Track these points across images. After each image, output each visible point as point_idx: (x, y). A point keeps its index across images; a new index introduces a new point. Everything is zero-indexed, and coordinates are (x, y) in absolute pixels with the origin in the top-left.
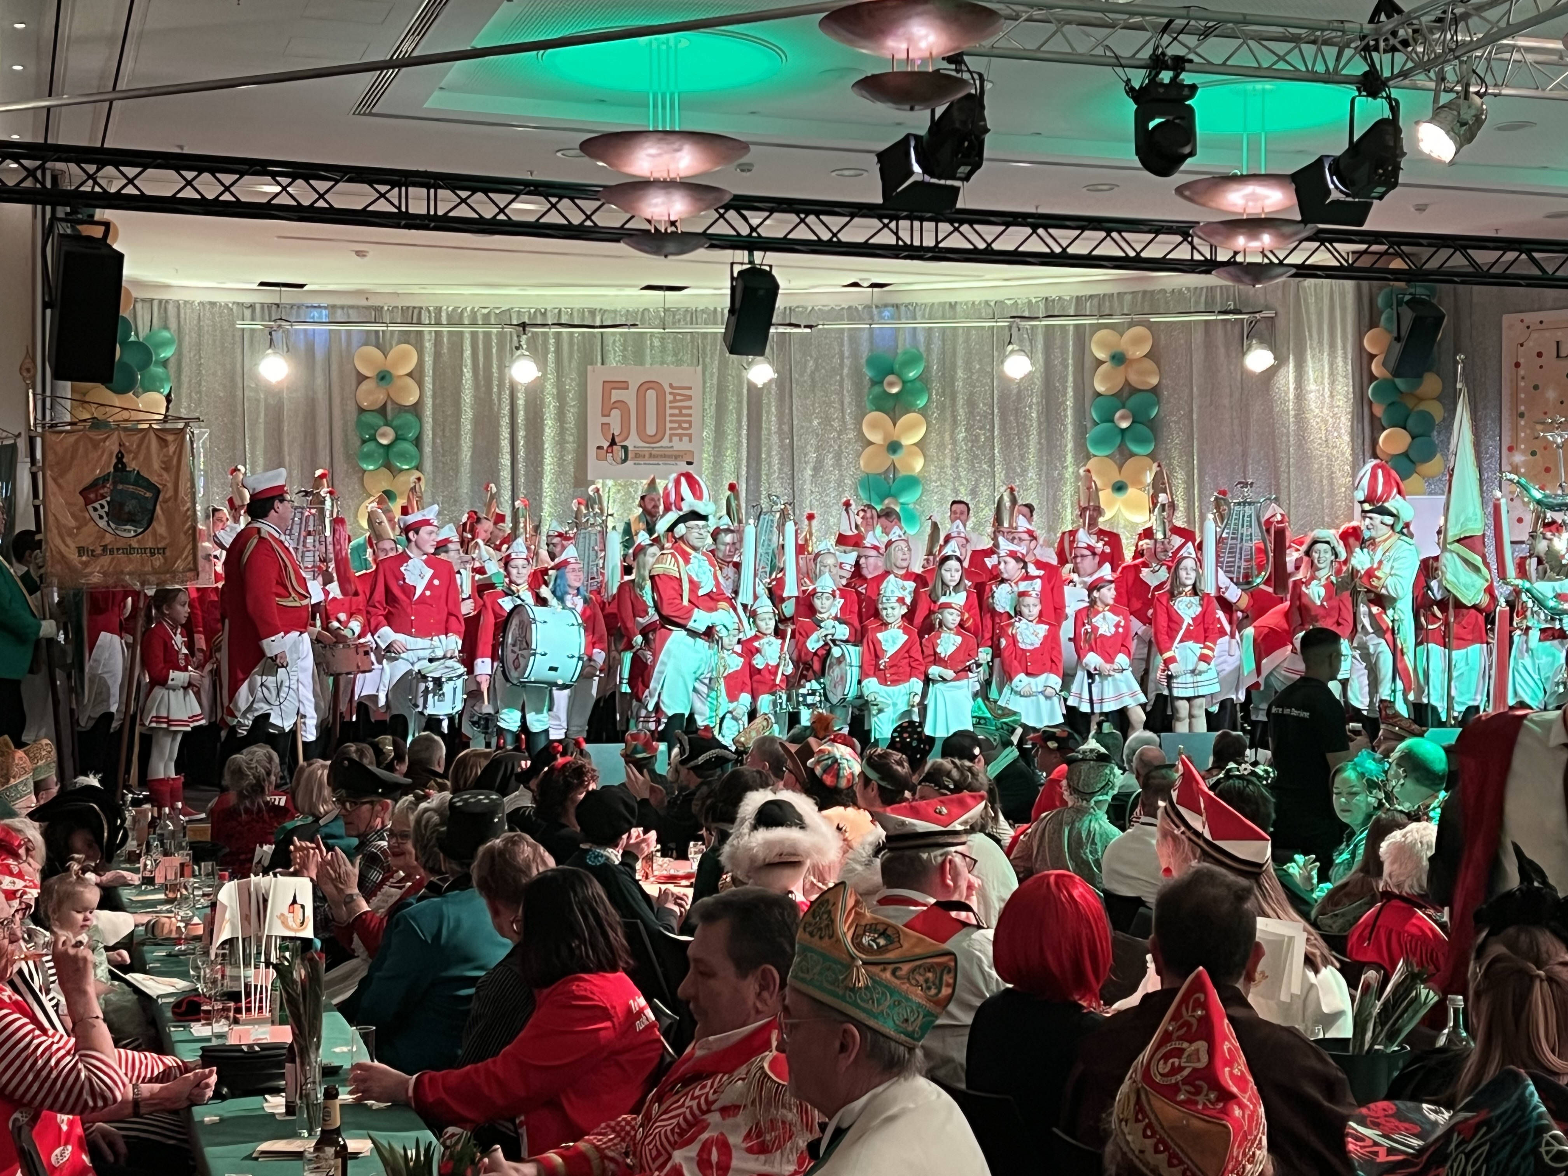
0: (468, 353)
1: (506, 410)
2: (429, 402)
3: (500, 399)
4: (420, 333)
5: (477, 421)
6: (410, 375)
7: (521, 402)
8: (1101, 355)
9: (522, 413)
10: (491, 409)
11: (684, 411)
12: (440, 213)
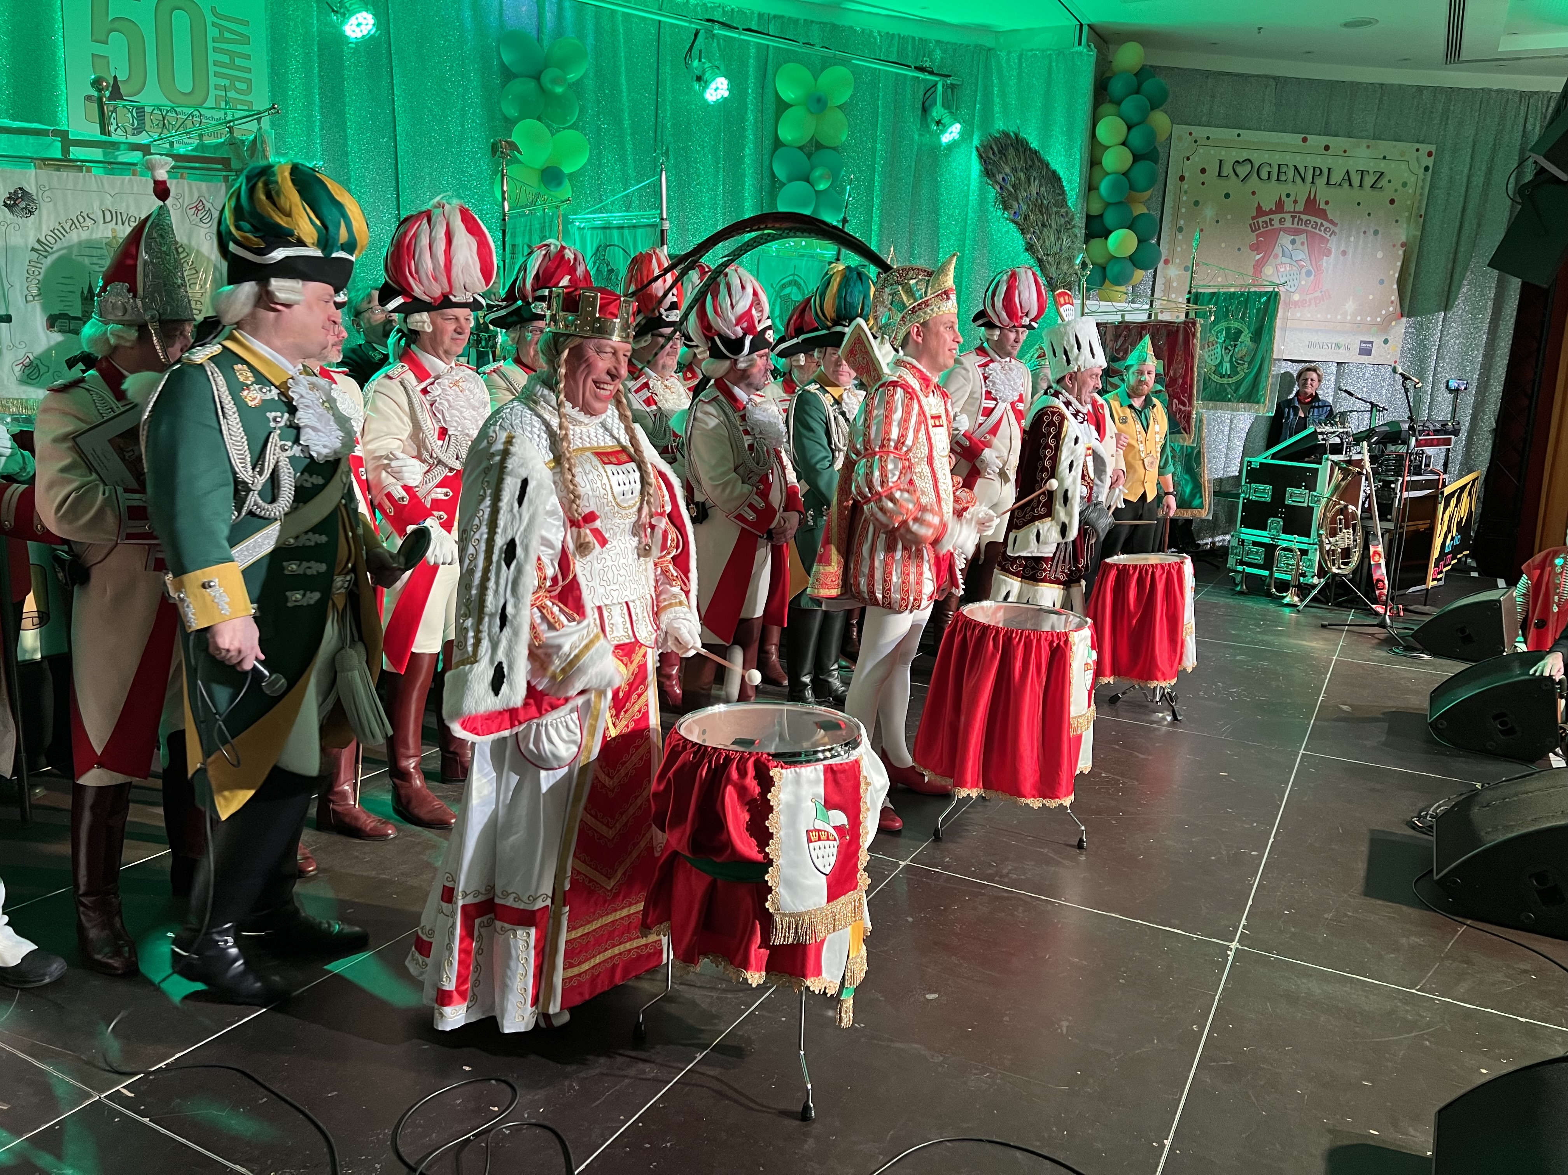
8: (787, 95)
11: (238, 61)
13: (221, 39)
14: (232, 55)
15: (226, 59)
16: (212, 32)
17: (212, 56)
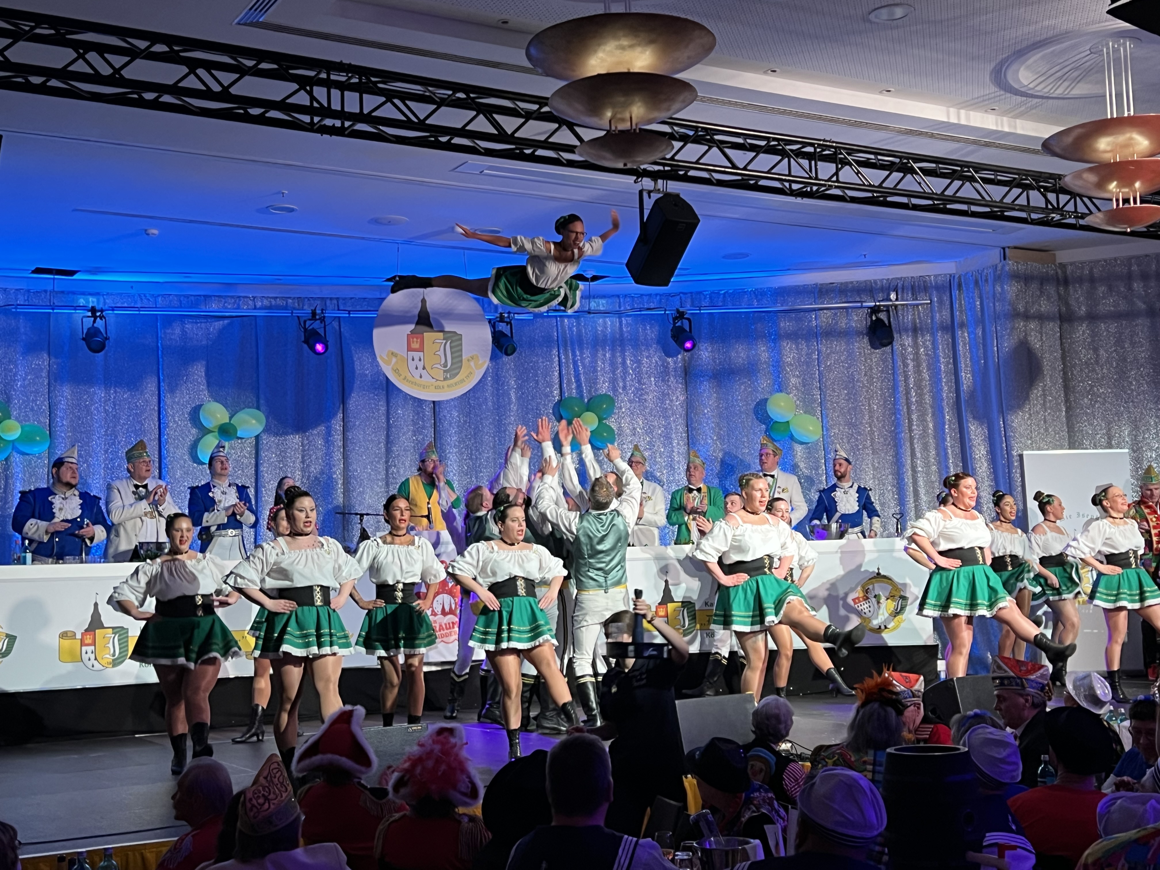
12: (365, 112)
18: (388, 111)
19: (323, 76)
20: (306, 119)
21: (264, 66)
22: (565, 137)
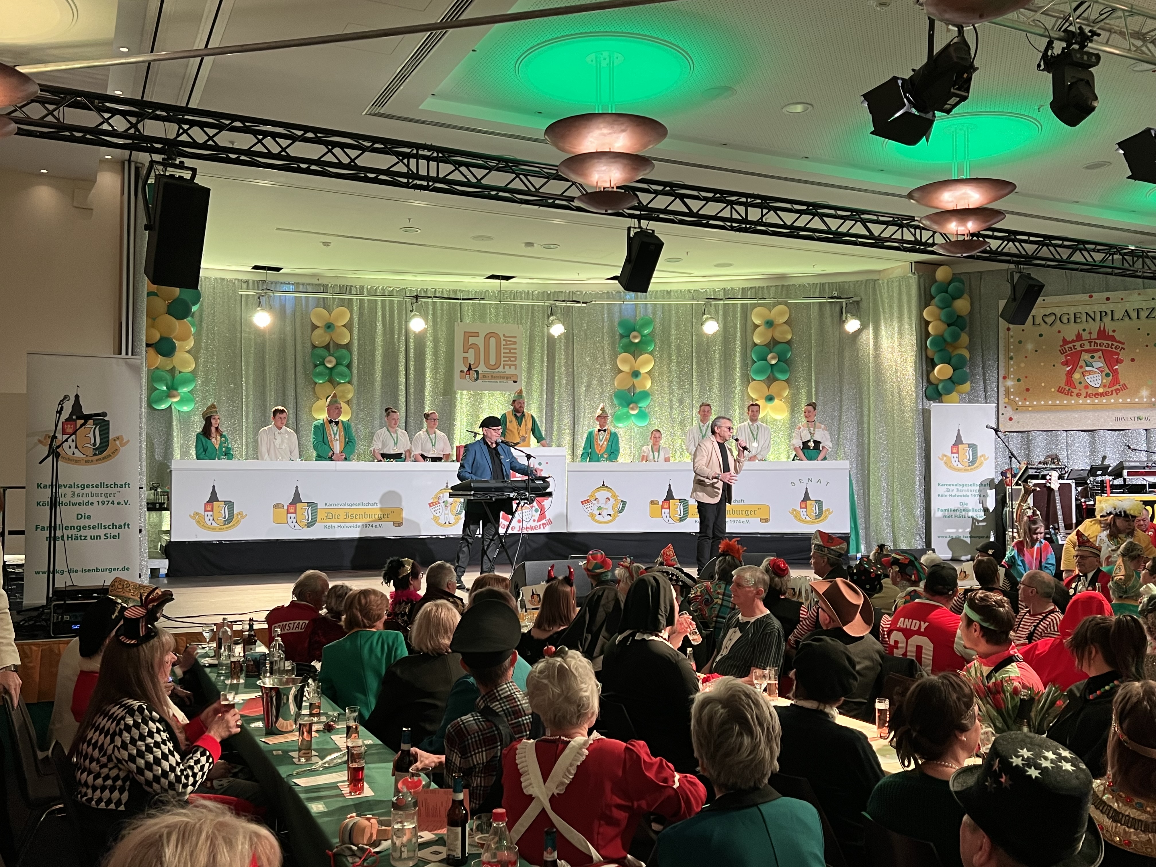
0: (380, 314)
1: (403, 348)
2: (356, 343)
3: (399, 342)
4: (350, 300)
5: (385, 356)
6: (344, 326)
7: (412, 345)
8: (757, 322)
9: (412, 351)
10: (394, 348)
11: (512, 351)
12: (441, 176)
13: (507, 344)
14: (510, 349)
15: (508, 351)
16: (503, 343)
17: (503, 351)
18: (456, 176)
19: (415, 151)
20: (405, 180)
21: (376, 146)
22: (574, 192)
